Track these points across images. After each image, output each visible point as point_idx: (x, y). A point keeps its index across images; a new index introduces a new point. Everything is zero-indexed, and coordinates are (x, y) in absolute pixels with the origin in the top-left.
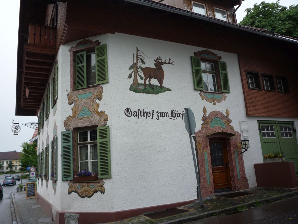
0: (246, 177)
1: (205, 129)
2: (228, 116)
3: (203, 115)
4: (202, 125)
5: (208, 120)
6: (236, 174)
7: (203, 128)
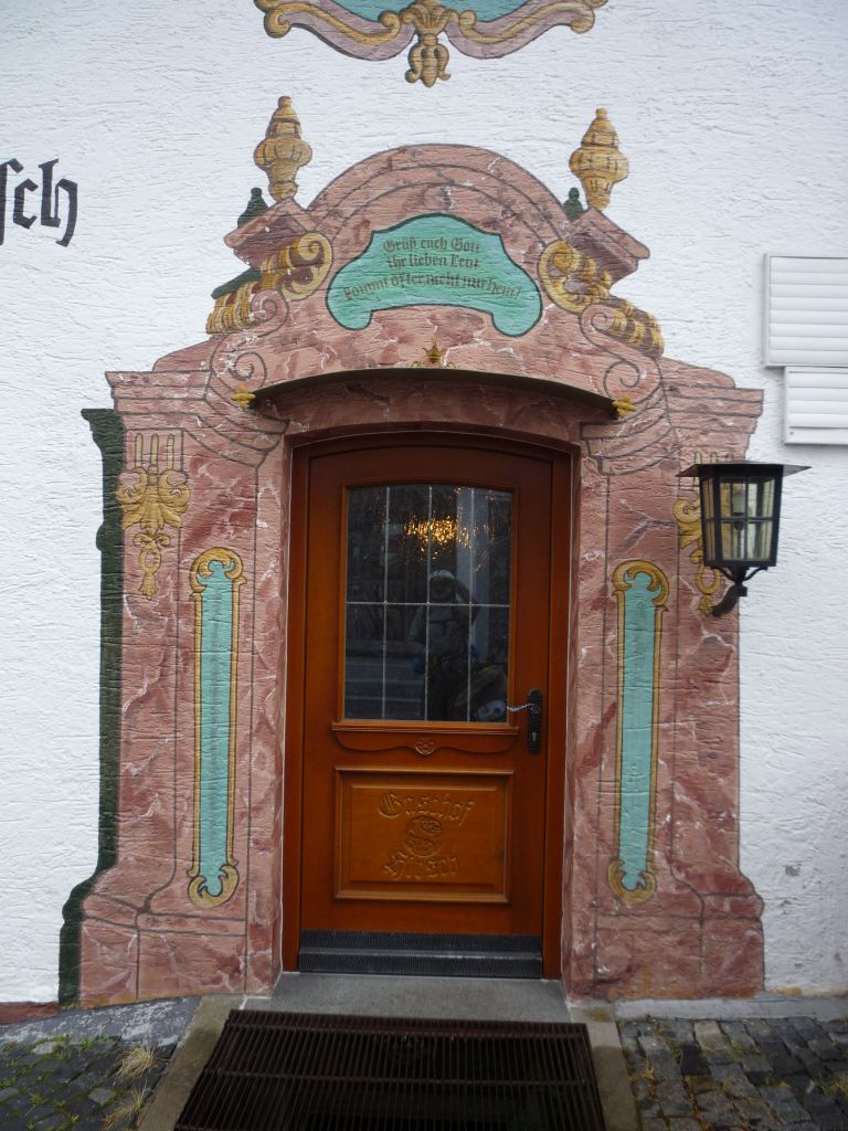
0: (747, 868)
1: (250, 336)
2: (598, 196)
3: (257, 192)
4: (218, 294)
5: (303, 243)
6: (594, 822)
7: (221, 330)
